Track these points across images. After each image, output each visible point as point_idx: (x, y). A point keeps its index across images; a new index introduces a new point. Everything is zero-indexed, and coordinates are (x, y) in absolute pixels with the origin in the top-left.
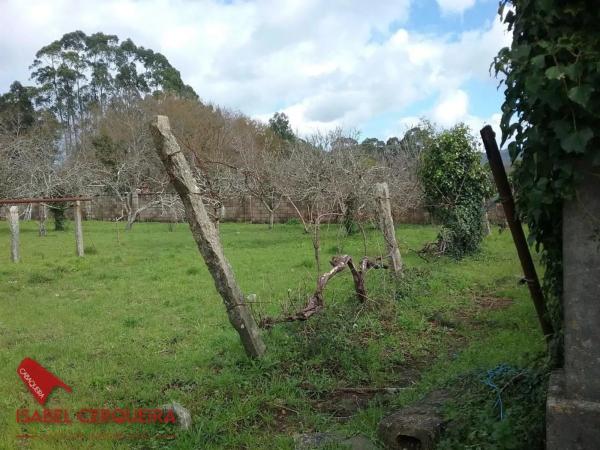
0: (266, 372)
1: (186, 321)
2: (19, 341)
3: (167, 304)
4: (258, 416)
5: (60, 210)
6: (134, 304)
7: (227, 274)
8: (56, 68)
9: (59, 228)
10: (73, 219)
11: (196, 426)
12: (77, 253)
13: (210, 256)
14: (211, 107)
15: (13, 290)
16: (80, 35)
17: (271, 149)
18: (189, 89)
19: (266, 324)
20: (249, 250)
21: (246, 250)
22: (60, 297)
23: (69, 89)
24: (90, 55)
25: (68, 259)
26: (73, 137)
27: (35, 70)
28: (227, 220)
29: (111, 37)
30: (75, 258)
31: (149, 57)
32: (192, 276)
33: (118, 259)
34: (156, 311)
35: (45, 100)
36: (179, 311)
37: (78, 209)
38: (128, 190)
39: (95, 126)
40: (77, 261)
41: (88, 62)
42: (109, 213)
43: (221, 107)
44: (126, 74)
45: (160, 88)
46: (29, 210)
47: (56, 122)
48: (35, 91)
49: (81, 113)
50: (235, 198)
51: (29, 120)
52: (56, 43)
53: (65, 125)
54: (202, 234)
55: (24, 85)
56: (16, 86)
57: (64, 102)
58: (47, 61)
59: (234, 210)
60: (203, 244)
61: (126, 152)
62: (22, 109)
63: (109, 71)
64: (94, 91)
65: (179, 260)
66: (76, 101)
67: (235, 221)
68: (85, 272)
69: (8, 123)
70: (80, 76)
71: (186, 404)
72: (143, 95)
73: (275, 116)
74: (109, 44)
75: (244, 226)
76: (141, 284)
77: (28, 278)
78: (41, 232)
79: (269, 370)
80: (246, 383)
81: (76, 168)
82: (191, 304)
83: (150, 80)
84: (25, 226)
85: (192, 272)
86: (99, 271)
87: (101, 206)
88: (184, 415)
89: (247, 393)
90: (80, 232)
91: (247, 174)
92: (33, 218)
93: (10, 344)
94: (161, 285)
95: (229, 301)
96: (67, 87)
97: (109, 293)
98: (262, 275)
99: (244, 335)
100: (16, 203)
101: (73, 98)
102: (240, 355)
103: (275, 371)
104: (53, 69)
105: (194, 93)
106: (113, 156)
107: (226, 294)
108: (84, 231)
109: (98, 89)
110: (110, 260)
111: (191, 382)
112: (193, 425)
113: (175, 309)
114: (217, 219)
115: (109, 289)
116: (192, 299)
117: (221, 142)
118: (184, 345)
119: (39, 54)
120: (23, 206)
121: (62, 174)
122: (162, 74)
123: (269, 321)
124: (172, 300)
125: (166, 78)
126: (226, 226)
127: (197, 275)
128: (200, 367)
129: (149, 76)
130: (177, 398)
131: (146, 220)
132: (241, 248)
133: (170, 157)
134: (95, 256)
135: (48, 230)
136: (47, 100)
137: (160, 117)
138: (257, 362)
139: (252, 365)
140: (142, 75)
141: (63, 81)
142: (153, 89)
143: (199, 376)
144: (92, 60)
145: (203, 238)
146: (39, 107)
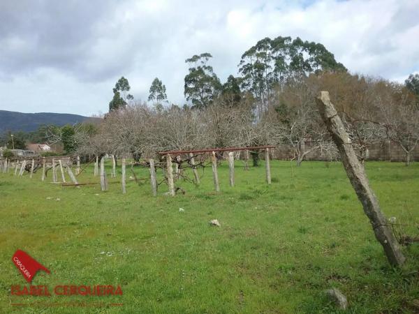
0: (406, 278)
1: (341, 233)
2: (236, 235)
3: (327, 219)
4: (399, 310)
5: (256, 154)
6: (304, 218)
7: (373, 202)
8: (253, 64)
9: (255, 165)
10: (264, 159)
11: (352, 309)
12: (267, 181)
13: (359, 189)
14: (357, 76)
15: (232, 203)
16: (268, 40)
17: (407, 103)
18: (341, 65)
19: (405, 241)
20: (389, 182)
21: (386, 182)
22: (258, 209)
23: (261, 76)
24: (273, 52)
25: (262, 185)
26: (263, 106)
27: (241, 66)
28: (370, 159)
29: (286, 38)
30: (266, 185)
31: (313, 47)
32: (344, 200)
33: (292, 186)
34: (320, 224)
36: (335, 225)
38: (298, 139)
39: (276, 99)
40: (267, 187)
41: (272, 57)
42: (286, 155)
43: (365, 76)
44: (297, 61)
45: (320, 67)
46: (239, 154)
47: (253, 98)
48: (241, 80)
49: (268, 91)
50: (377, 141)
51: (238, 99)
52: (253, 47)
53: (258, 99)
54: (353, 172)
55: (235, 77)
56: (231, 78)
57: (258, 85)
58: (248, 60)
59: (375, 152)
60: (354, 179)
61: (296, 114)
62: (234, 92)
63: (285, 61)
64: (276, 75)
65: (334, 189)
66: (265, 83)
67: (376, 160)
68: (272, 194)
69: (227, 101)
70: (268, 67)
71: (344, 292)
72: (307, 74)
73: (410, 77)
74: (285, 43)
75: (383, 164)
76: (308, 204)
77: (240, 197)
78: (246, 168)
79: (409, 277)
80: (389, 283)
81: (265, 127)
82: (344, 221)
83: (313, 63)
84: (237, 164)
85: (344, 197)
86: (281, 193)
87: (281, 151)
88: (343, 299)
89: (390, 291)
90: (269, 168)
91: (388, 127)
92: (240, 158)
93: (231, 237)
95: (374, 222)
96: (259, 75)
97: (288, 209)
98: (400, 202)
99: (387, 248)
100: (232, 150)
101: (263, 81)
102: (384, 263)
103: (413, 278)
104: (251, 65)
105: (344, 68)
106: (288, 117)
107: (373, 217)
108: (271, 167)
109: (278, 73)
110: (287, 186)
111: (347, 277)
112: (349, 308)
114: (362, 159)
115: (288, 207)
116: (345, 217)
117: (365, 101)
118: (340, 250)
119: (243, 56)
120: (235, 152)
121: (257, 131)
122: (321, 57)
123: (408, 239)
124: (330, 217)
125: (324, 60)
126: (369, 164)
127: (348, 200)
128: (353, 267)
129: (312, 60)
130: (337, 287)
131: (310, 160)
132: (382, 181)
133: (330, 119)
134: (278, 184)
135: (250, 167)
136: (248, 85)
137: (323, 92)
138: (398, 269)
139: (394, 271)
140: (307, 61)
141: (257, 71)
142: (315, 69)
143: (352, 274)
144: (275, 55)
145: (354, 176)
146: (244, 89)
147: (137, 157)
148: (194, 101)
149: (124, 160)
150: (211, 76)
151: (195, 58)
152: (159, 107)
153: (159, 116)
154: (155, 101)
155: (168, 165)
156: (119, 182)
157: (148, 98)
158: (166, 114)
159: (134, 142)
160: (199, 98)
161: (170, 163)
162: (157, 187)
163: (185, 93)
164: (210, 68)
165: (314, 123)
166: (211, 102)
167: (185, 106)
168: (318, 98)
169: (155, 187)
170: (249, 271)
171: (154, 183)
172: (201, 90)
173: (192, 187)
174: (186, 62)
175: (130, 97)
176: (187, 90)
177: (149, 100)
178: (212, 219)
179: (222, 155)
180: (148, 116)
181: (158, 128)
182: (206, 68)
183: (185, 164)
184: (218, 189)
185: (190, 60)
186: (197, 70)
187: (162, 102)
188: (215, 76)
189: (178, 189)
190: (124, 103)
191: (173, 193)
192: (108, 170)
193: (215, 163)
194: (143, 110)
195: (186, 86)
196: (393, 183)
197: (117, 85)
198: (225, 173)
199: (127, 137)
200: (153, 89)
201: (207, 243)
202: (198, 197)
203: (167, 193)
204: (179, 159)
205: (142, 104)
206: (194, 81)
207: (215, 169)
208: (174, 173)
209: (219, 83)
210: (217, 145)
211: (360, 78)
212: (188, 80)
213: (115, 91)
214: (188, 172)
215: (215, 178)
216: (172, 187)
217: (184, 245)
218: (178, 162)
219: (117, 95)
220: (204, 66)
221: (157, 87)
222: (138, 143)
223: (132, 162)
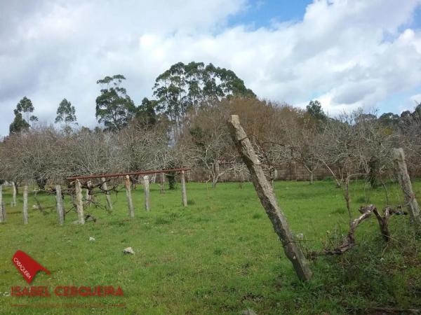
0: (313, 292)
1: (255, 252)
2: (151, 262)
3: (241, 239)
5: (172, 177)
6: (219, 239)
7: (281, 220)
8: (167, 87)
9: (171, 188)
10: (180, 182)
12: (183, 204)
13: (269, 208)
14: (265, 102)
15: (147, 228)
16: (181, 65)
17: (309, 127)
18: (250, 91)
19: (312, 256)
20: (296, 201)
21: (293, 200)
22: (174, 233)
23: (175, 99)
24: (187, 77)
25: (178, 208)
26: (178, 129)
27: (156, 89)
28: (279, 179)
29: (199, 64)
30: (181, 208)
31: (224, 74)
32: (256, 219)
33: (208, 208)
34: (234, 244)
35: (162, 108)
36: (249, 244)
37: (183, 176)
38: (213, 162)
39: (191, 122)
40: (183, 210)
41: (186, 81)
42: (201, 177)
43: (272, 101)
44: (210, 86)
45: (231, 93)
46: (154, 177)
47: (168, 121)
48: (156, 103)
49: (183, 114)
50: (283, 163)
51: (153, 121)
52: (167, 71)
53: (174, 122)
54: (263, 192)
55: (149, 100)
56: (145, 101)
57: (173, 108)
58: (162, 84)
59: (283, 172)
60: (264, 199)
61: (210, 137)
62: (149, 115)
63: (199, 85)
64: (190, 99)
65: (247, 209)
66: (180, 107)
67: (284, 179)
68: (189, 216)
69: (141, 124)
70: (182, 91)
71: (258, 311)
72: (220, 99)
73: (311, 103)
74: (199, 68)
75: (291, 183)
76: (223, 225)
77: (155, 221)
78: (161, 191)
79: (316, 290)
80: (299, 299)
81: (181, 149)
82: (257, 240)
83: (225, 88)
84: (152, 188)
85: (256, 217)
86: (197, 216)
87: (196, 173)
89: (300, 306)
90: (185, 190)
91: (292, 149)
92: (156, 182)
93: (146, 264)
94: (237, 226)
95: (284, 239)
96: (174, 98)
97: (203, 231)
98: (306, 219)
99: (296, 264)
100: (148, 174)
101: (178, 105)
102: (294, 278)
103: (320, 292)
105: (253, 94)
106: (202, 140)
107: (282, 234)
108: (187, 189)
109: (192, 97)
110: (203, 208)
111: (260, 296)
113: (246, 243)
114: (272, 179)
115: (204, 228)
116: (257, 236)
117: (272, 125)
118: (254, 268)
119: (158, 80)
120: (150, 175)
121: (173, 153)
122: (232, 83)
123: (314, 254)
124: (244, 236)
125: (235, 86)
126: (278, 183)
127: (260, 219)
128: (266, 286)
129: (224, 86)
130: (251, 307)
131: (224, 181)
132: (290, 199)
133: (240, 141)
134: (194, 206)
135: (165, 190)
136: (163, 108)
137: (233, 116)
138: (307, 284)
139: (303, 286)
140: (219, 86)
141: (172, 95)
142: (226, 94)
143: (265, 291)
144: (189, 80)
145: (264, 195)
146: (159, 112)
147: (42, 184)
148: (106, 123)
149: (26, 187)
150: (125, 98)
151: (107, 80)
152: (68, 129)
153: (68, 139)
154: (63, 123)
155: (77, 192)
156: (20, 212)
157: (55, 120)
158: (75, 136)
159: (39, 167)
160: (112, 120)
161: (79, 189)
162: (64, 216)
163: (97, 115)
164: (123, 90)
165: (227, 146)
166: (125, 125)
167: (97, 129)
168: (229, 121)
169: (61, 215)
170: (165, 299)
171: (61, 212)
172: (114, 112)
173: (104, 214)
174: (98, 83)
175: (34, 118)
176: (99, 112)
177: (56, 122)
178: (126, 247)
179: (137, 179)
180: (55, 140)
181: (66, 152)
182: (119, 90)
183: (98, 189)
184: (133, 215)
185: (102, 81)
186: (109, 91)
187: (71, 124)
188: (128, 98)
189: (88, 216)
190: (27, 125)
191: (82, 221)
192: (7, 199)
193: (129, 187)
194: (50, 132)
195: (97, 108)
196: (298, 201)
197: (19, 106)
198: (140, 197)
199: (31, 162)
200: (61, 110)
201: (120, 274)
202: (111, 224)
203: (75, 222)
204: (90, 184)
205: (48, 125)
206: (107, 103)
207: (129, 194)
208: (84, 199)
209: (133, 105)
210: (131, 169)
211: (267, 103)
212: (100, 101)
213: (16, 112)
214: (100, 198)
215: (129, 203)
216: (82, 215)
217: (95, 277)
218: (88, 188)
219: (18, 117)
220: (117, 88)
221: (66, 108)
222: (43, 168)
223: (36, 189)
